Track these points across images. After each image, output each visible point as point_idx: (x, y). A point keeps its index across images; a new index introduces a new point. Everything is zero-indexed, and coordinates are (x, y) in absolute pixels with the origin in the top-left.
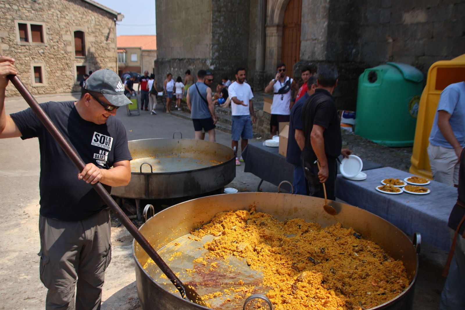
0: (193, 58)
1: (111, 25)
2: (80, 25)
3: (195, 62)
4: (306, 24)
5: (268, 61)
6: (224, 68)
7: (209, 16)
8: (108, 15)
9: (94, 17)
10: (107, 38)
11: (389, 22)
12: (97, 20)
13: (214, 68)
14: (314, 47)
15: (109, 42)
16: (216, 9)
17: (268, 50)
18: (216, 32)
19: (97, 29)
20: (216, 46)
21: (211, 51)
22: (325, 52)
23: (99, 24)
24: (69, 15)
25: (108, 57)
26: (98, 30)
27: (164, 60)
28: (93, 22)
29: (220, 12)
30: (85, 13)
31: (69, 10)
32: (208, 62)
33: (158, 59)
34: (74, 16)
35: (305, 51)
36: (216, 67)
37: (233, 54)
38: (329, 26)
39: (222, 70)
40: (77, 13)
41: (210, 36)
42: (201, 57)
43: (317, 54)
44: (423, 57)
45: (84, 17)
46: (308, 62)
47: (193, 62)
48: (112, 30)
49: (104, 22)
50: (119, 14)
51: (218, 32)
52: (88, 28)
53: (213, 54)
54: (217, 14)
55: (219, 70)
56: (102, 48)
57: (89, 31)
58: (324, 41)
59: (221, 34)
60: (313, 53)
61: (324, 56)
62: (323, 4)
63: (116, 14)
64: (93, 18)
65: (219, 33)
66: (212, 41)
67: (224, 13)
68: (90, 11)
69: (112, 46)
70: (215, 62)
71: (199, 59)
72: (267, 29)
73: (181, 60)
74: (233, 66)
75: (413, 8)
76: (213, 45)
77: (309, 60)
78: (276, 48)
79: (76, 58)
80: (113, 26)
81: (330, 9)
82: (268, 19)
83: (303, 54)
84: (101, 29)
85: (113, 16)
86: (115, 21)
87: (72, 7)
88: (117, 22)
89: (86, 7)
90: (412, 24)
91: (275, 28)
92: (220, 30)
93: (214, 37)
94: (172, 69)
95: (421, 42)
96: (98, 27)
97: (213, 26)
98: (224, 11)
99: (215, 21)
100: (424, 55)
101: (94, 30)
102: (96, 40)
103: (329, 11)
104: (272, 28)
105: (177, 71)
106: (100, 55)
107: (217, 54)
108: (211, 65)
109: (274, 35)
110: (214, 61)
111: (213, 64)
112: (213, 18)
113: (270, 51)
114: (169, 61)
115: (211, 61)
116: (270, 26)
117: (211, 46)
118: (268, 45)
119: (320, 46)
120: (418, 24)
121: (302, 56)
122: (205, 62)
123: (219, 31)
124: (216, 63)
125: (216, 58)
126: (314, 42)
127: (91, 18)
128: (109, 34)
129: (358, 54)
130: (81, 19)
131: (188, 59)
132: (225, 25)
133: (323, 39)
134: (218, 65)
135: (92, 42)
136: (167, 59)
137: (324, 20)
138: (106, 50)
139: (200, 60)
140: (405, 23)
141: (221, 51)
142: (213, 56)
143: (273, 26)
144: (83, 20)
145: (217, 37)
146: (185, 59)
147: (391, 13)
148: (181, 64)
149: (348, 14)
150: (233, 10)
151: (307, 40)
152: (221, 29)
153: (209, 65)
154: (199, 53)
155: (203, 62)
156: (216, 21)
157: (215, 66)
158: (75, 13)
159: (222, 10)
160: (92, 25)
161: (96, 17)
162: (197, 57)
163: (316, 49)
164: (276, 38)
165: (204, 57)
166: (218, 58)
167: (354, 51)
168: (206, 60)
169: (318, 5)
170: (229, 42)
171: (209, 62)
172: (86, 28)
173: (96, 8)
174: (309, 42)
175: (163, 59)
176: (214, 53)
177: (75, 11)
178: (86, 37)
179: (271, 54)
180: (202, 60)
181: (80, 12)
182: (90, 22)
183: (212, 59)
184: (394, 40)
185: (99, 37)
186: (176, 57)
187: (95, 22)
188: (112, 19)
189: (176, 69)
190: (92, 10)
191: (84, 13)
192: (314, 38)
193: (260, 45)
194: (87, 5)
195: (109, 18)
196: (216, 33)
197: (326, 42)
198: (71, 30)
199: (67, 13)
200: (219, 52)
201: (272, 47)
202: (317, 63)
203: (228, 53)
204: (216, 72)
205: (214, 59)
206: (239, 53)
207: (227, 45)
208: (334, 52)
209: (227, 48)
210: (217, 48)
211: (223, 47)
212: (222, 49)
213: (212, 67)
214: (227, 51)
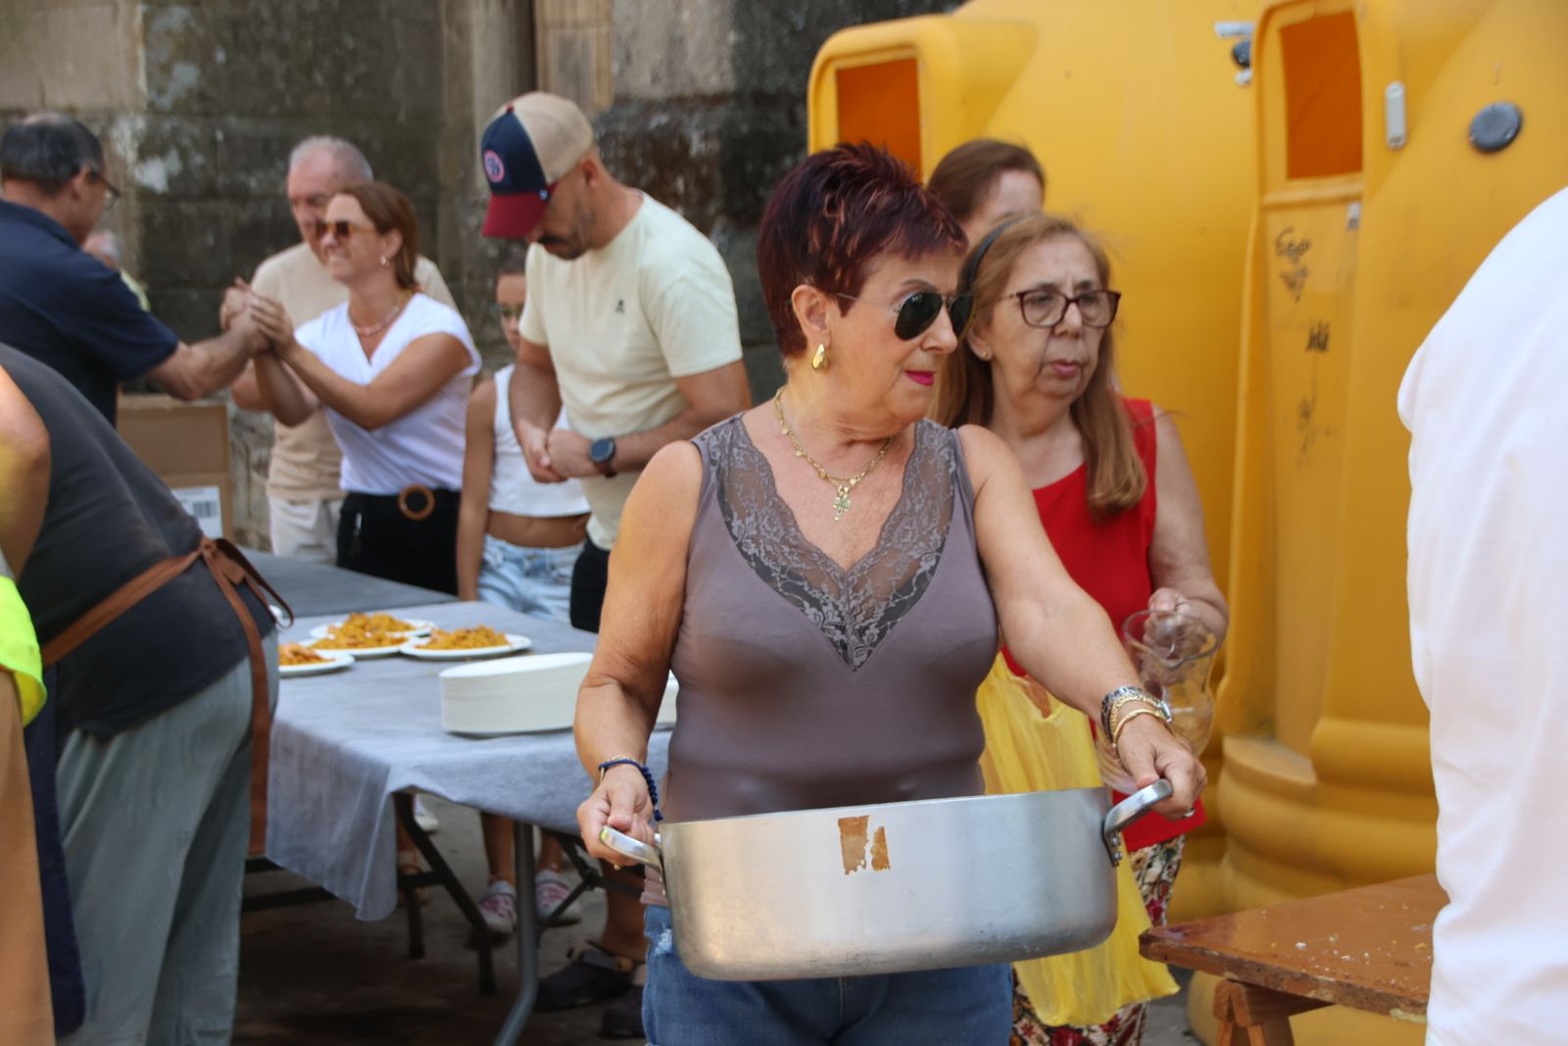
6: (253, 183)
13: (171, 180)
14: (677, 6)
20: (176, 15)
21: (141, 53)
22: (732, 37)
32: (126, 138)
35: (635, 34)
36: (186, 173)
37: (319, 78)
39: (239, 194)
42: (80, 98)
43: (691, 48)
46: (650, 107)
53: (160, 72)
55: (211, 192)
60: (675, 43)
61: (726, 65)
70: (175, 131)
76: (155, 6)
77: (659, 92)
83: (628, 59)
107: (186, 75)
108: (142, 155)
110: (167, 126)
111: (161, 152)
115: (141, 124)
117: (141, 8)
118: (548, 10)
121: (622, 71)
124: (186, 142)
125: (181, 108)
134: (198, 159)
141: (220, 56)
142: (161, 91)
153: (131, 156)
154: (70, 67)
157: (173, 163)
162: (60, 100)
163: (686, 16)
165: (102, 100)
166: (201, 104)
168: (111, 120)
171: (128, 134)
176: (166, 69)
180: (91, 119)
183: (153, 110)
200: (205, 62)
201: (576, 25)
202: (691, 113)
203: (279, 69)
204: (187, 208)
205: (168, 114)
206: (362, 68)
207: (265, 13)
208: (793, 32)
209: (269, 31)
210: (188, 29)
211: (235, 25)
212: (227, 35)
213: (155, 175)
214: (268, 57)
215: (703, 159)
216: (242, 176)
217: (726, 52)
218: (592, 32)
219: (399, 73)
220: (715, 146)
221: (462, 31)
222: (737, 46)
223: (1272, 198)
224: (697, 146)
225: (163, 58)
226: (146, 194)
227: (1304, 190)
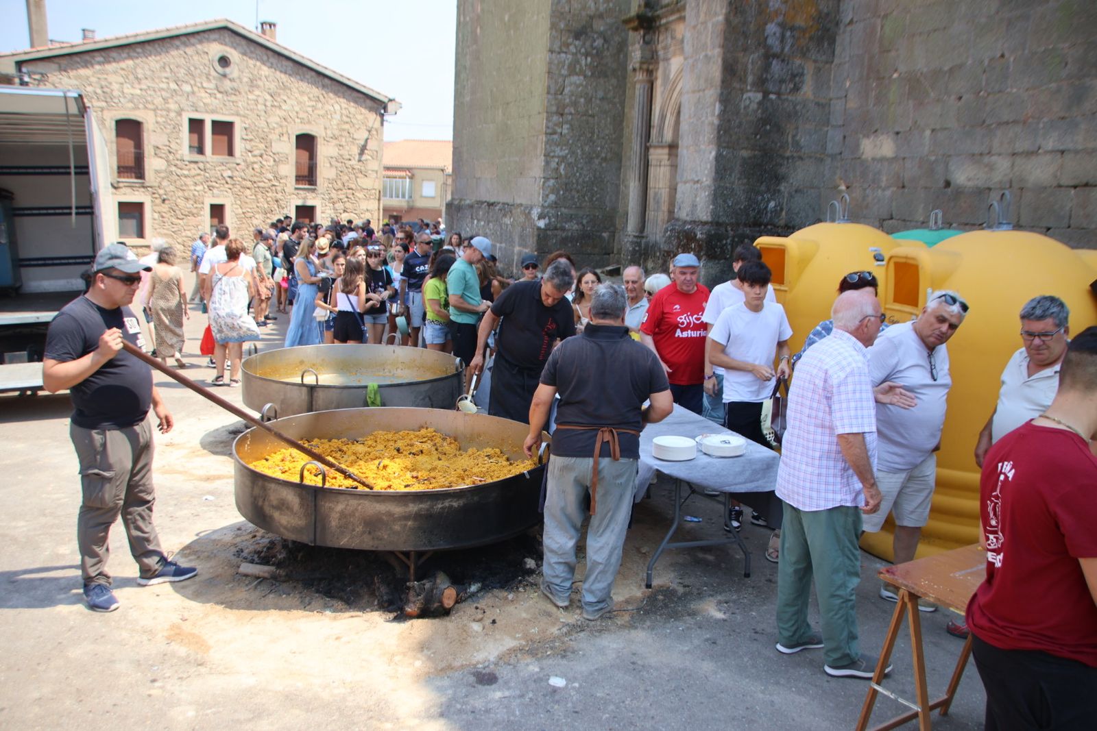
0: (510, 201)
1: (374, 123)
2: (309, 122)
3: (513, 212)
4: (685, 151)
5: (651, 214)
6: (567, 226)
7: (540, 122)
8: (369, 102)
9: (339, 106)
10: (363, 149)
11: (841, 153)
12: (344, 112)
13: (545, 225)
14: (696, 197)
15: (364, 158)
16: (554, 109)
17: (651, 193)
18: (552, 154)
19: (344, 130)
20: (552, 182)
21: (541, 191)
22: (711, 207)
23: (348, 120)
24: (288, 101)
25: (362, 189)
26: (345, 134)
27: (463, 202)
28: (337, 116)
29: (562, 115)
30: (321, 97)
31: (289, 91)
32: (535, 213)
33: (453, 199)
34: (299, 103)
35: (682, 202)
36: (550, 223)
37: (586, 198)
38: (719, 158)
39: (563, 229)
40: (306, 98)
41: (540, 162)
42: (524, 202)
43: (699, 209)
44: (890, 222)
45: (320, 105)
46: (685, 222)
47: (511, 212)
48: (374, 132)
49: (359, 117)
50: (390, 100)
51: (556, 154)
52: (325, 128)
53: (545, 197)
54: (555, 118)
55: (555, 228)
56: (350, 170)
57: (326, 134)
58: (709, 187)
59: (563, 158)
60: (694, 206)
61: (709, 214)
62: (710, 118)
63: (386, 100)
64: (337, 107)
65: (558, 157)
66: (544, 170)
67: (570, 117)
68: (331, 95)
69: (373, 165)
70: (548, 212)
71: (521, 205)
72: (652, 151)
73: (491, 205)
74: (585, 222)
75: (876, 131)
76: (546, 179)
77: (688, 219)
78: (667, 190)
79: (296, 189)
80: (377, 124)
81: (719, 128)
82: (654, 132)
83: (680, 208)
84: (352, 131)
85: (379, 106)
86: (382, 116)
87: (297, 85)
88: (385, 118)
89: (324, 86)
90: (873, 159)
91: (666, 151)
92: (561, 149)
93: (547, 163)
94: (475, 222)
95: (888, 193)
96: (346, 127)
97: (547, 143)
98: (571, 114)
99: (550, 133)
100: (892, 218)
101: (337, 133)
102: (340, 152)
103: (719, 132)
104: (659, 151)
105: (483, 226)
106: (346, 184)
107: (552, 197)
108: (539, 218)
109: (663, 163)
110: (546, 211)
111: (544, 218)
112: (547, 127)
113: (656, 194)
114: (471, 206)
115: (539, 210)
116: (656, 147)
117: (542, 180)
118: (651, 184)
119: (703, 195)
120: (883, 159)
121: (678, 211)
122: (529, 213)
123: (558, 151)
124: (550, 215)
125: (550, 206)
126: (696, 186)
127: (332, 109)
128: (367, 140)
129: (782, 209)
130: (313, 111)
131: (504, 204)
132: (571, 142)
133: (708, 183)
134: (553, 220)
135: (332, 158)
136: (468, 202)
137: (711, 146)
138: (360, 175)
139: (522, 208)
140: (864, 157)
141: (561, 192)
142: (545, 201)
143: (662, 147)
144: (315, 112)
145: (553, 165)
146: (499, 203)
147: (845, 137)
148: (491, 214)
149: (758, 137)
150: (590, 112)
151: (685, 183)
152: (564, 148)
153: (536, 218)
154: (522, 194)
155: (527, 211)
156: (554, 133)
157: (547, 221)
158: (300, 99)
159: (567, 111)
160: (335, 122)
161: (344, 106)
162: (518, 201)
163: (698, 199)
164: (668, 168)
165: (529, 203)
166: (555, 205)
167: (772, 204)
168: (532, 208)
169: (703, 119)
170: (578, 174)
172: (322, 127)
173: (345, 88)
174: (688, 185)
175: (461, 200)
176: (547, 196)
177: (302, 93)
178: (319, 146)
179: (658, 202)
180: (526, 208)
181: (311, 96)
182: (329, 117)
183: (543, 206)
184: (848, 187)
185: (347, 148)
186: (484, 200)
187: (341, 116)
188: (376, 111)
189: (482, 223)
190: (336, 93)
191: (318, 97)
192: (696, 179)
193: (637, 182)
194: (327, 81)
195: (371, 109)
196: (553, 157)
197: (713, 188)
198: (289, 132)
199: (285, 98)
200: (558, 194)
201: (659, 188)
202: (698, 226)
203: (576, 196)
204: (549, 233)
205: (547, 207)
206: (598, 196)
207: (574, 181)
208: (728, 206)
209: (575, 186)
210: (554, 185)
211: (566, 184)
212: (564, 187)
213: (542, 224)
214: (574, 193)
215: (700, 240)
216: (564, 224)
217: (709, 210)
218: (663, 190)
219: (608, 197)
220: (704, 236)
221: (627, 187)
222: (712, 209)
223: (887, 306)
224: (699, 236)
225: (547, 193)
226: (539, 229)
227: (897, 306)
